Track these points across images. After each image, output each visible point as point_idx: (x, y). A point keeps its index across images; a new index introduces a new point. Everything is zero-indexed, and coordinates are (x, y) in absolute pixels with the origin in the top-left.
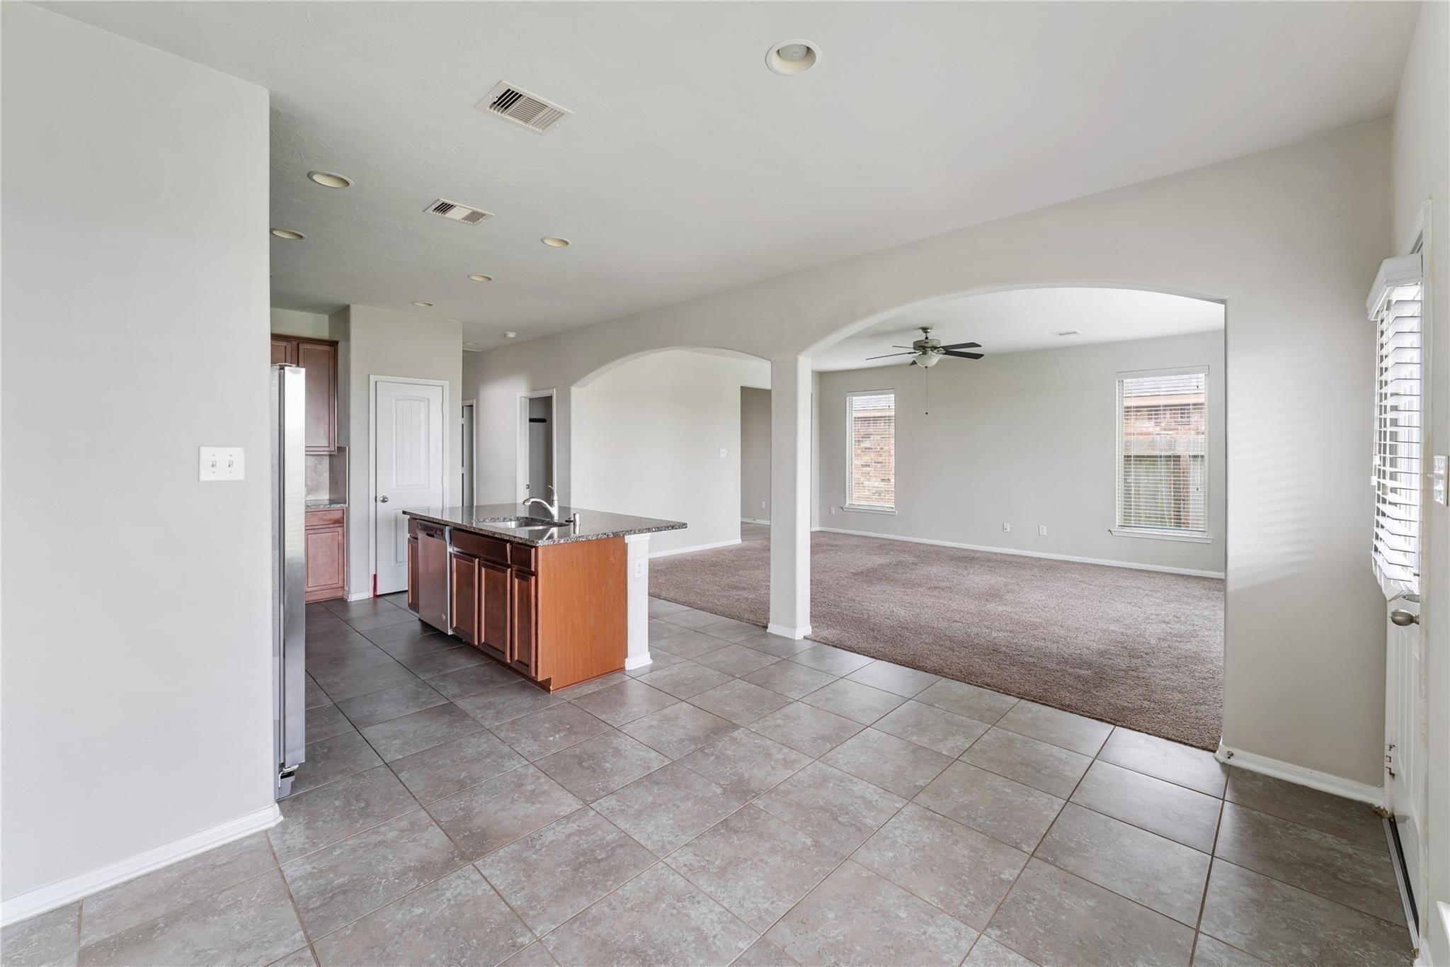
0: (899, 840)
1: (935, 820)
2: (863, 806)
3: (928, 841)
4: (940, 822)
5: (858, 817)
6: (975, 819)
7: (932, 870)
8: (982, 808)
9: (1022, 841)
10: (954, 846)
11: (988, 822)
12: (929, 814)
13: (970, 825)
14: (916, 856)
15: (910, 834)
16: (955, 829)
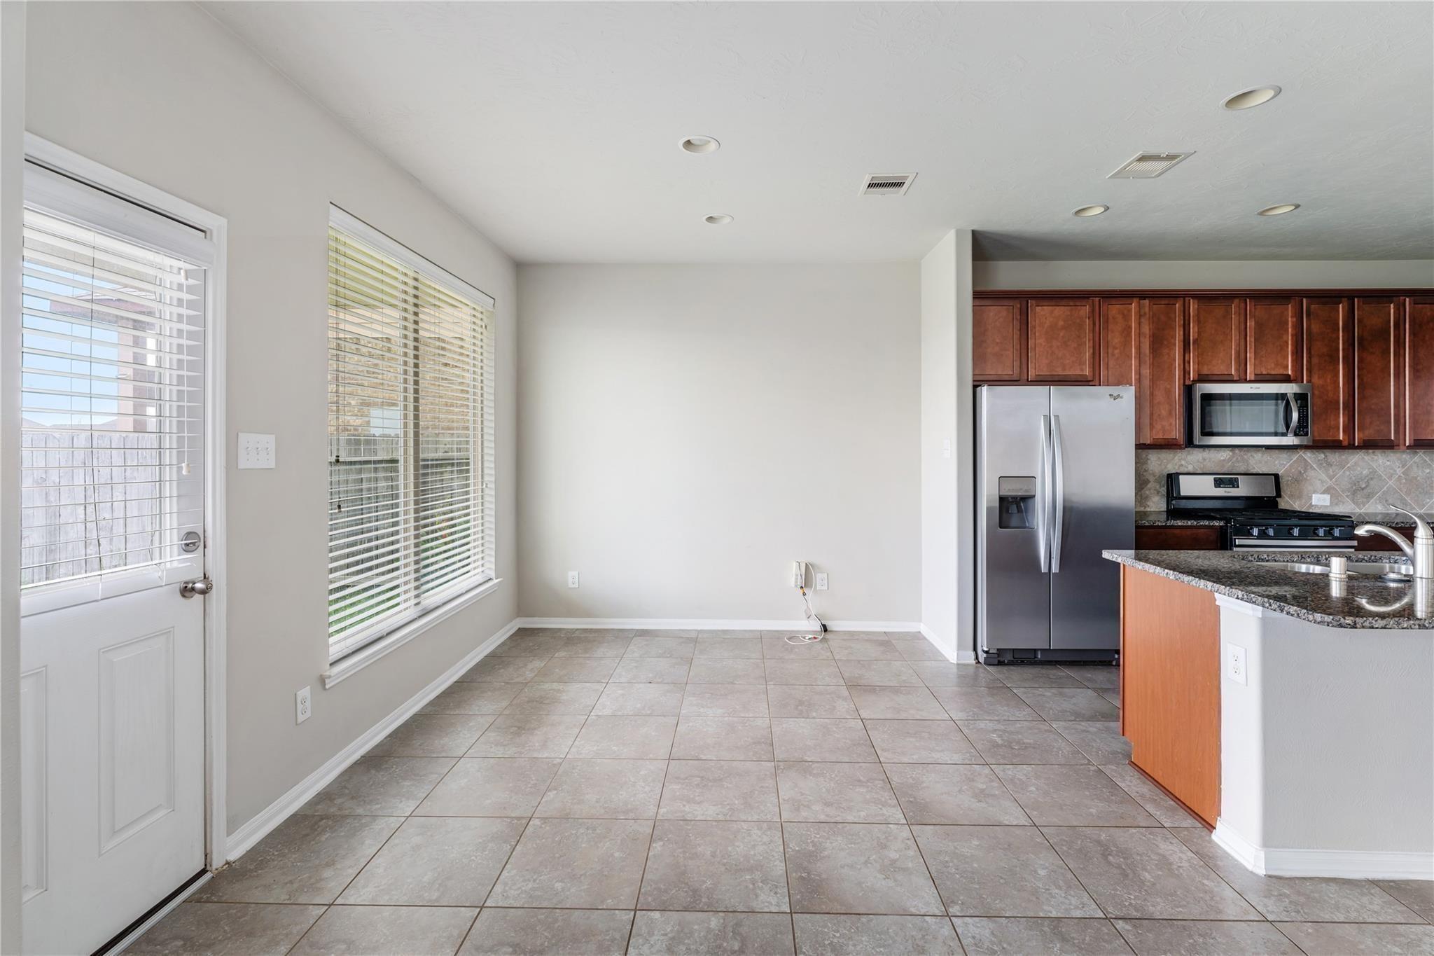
0: (643, 784)
1: (624, 812)
2: (692, 796)
3: (621, 793)
4: (618, 812)
5: (687, 786)
6: (588, 829)
7: (608, 776)
8: (584, 845)
9: (541, 827)
10: (598, 797)
11: (574, 832)
12: (631, 815)
13: (590, 821)
14: (624, 779)
15: (637, 792)
16: (602, 811)
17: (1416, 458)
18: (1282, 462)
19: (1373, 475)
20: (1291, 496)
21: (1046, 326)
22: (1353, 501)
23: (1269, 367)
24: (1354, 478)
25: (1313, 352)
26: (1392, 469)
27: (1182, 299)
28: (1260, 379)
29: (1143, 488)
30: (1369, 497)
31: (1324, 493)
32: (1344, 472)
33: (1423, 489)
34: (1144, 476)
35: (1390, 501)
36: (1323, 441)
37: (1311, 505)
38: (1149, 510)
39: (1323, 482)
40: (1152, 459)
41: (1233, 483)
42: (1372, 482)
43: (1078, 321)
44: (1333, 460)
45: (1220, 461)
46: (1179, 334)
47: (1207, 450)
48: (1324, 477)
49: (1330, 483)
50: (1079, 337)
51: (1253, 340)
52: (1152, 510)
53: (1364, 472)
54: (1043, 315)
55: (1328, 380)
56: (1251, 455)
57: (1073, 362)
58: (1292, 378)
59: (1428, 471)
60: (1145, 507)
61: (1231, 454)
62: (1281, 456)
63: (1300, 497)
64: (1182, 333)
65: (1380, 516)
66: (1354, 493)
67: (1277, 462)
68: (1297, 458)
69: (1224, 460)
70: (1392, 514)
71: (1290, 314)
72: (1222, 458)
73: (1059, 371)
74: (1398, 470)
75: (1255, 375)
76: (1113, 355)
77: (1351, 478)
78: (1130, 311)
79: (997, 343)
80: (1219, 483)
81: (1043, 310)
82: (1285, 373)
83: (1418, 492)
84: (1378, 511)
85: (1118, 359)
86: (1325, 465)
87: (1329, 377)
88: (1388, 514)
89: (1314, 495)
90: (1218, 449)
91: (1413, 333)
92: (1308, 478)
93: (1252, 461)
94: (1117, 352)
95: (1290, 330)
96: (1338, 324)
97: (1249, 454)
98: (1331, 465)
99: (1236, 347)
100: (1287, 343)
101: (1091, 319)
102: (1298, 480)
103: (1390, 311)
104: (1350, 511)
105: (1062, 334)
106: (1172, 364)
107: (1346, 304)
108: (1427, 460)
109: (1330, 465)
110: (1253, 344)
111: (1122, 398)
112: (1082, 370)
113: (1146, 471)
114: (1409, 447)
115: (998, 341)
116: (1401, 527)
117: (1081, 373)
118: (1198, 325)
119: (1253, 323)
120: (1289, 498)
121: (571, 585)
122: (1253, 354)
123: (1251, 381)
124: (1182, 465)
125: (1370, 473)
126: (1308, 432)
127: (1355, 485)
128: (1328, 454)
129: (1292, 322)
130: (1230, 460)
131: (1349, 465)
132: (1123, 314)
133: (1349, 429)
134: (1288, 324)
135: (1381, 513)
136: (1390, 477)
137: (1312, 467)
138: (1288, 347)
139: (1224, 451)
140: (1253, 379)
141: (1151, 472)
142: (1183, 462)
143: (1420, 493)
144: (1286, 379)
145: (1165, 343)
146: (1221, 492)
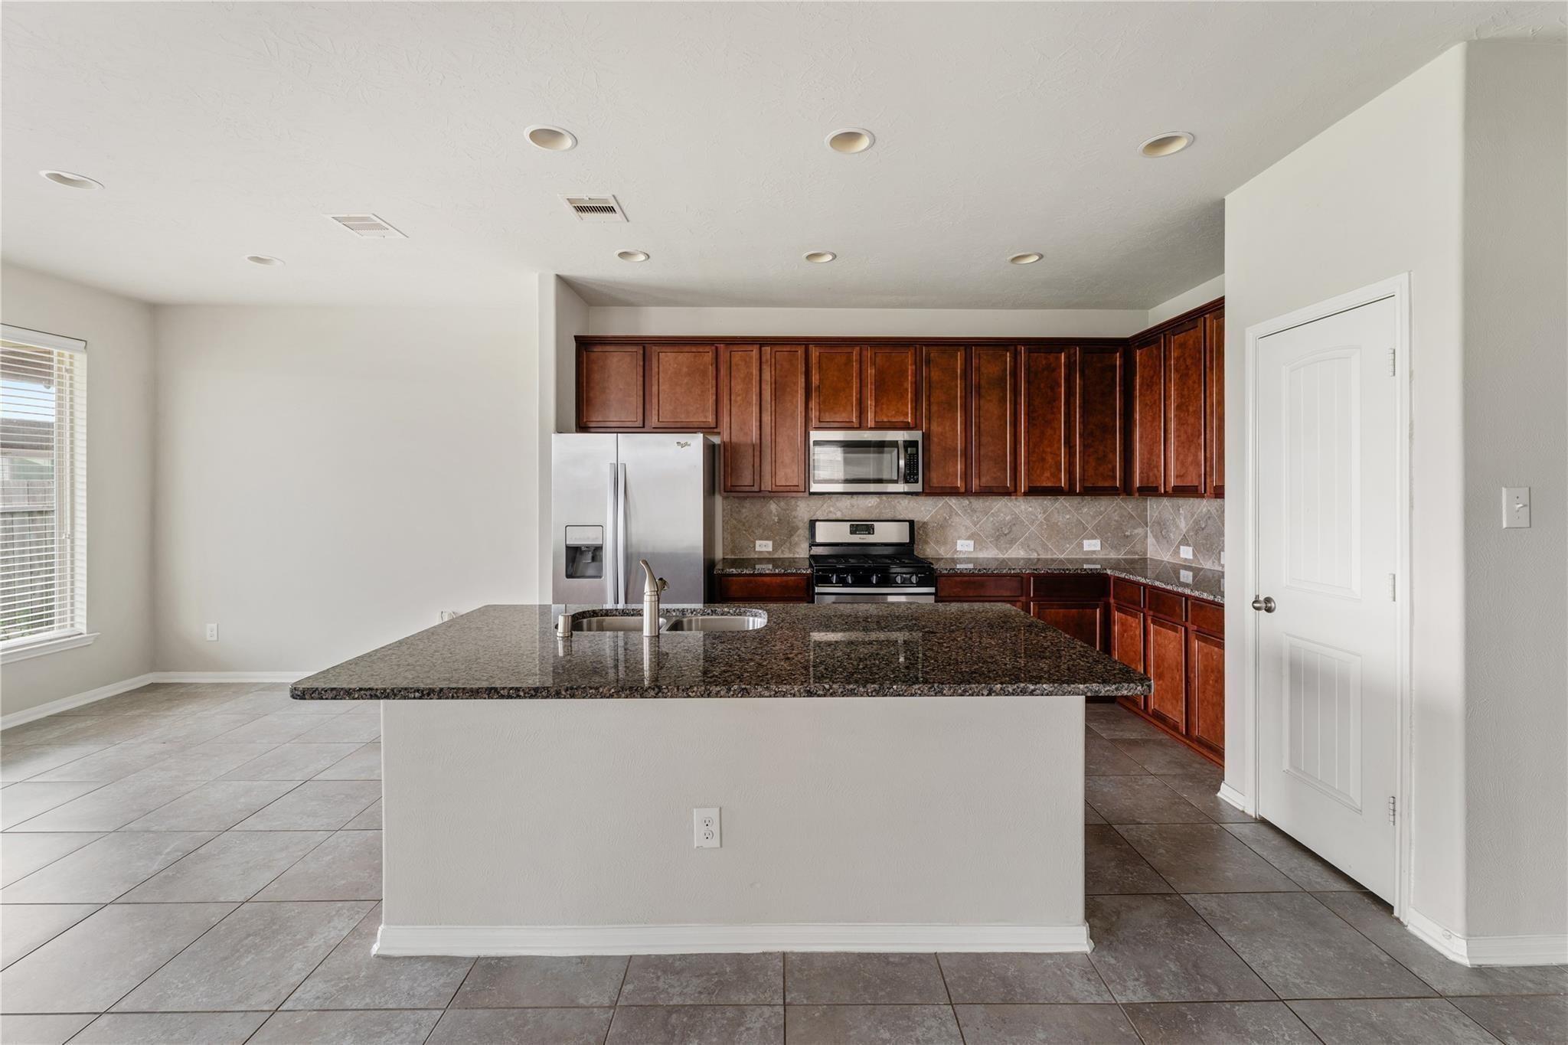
17: (1057, 505)
18: (927, 508)
19: (1016, 521)
20: (937, 542)
21: (669, 372)
22: (996, 546)
23: (890, 415)
24: (997, 524)
25: (932, 400)
26: (1034, 515)
27: (804, 346)
28: (880, 426)
29: (792, 535)
30: (1012, 542)
31: (968, 538)
32: (987, 518)
33: (1063, 535)
34: (794, 522)
35: (1032, 546)
36: (942, 487)
37: (956, 551)
38: (798, 556)
39: (967, 528)
40: (801, 506)
41: (870, 530)
42: (1014, 528)
43: (702, 367)
44: (977, 506)
45: (869, 507)
46: (801, 381)
47: (855, 496)
48: (968, 523)
49: (974, 529)
50: (702, 383)
51: (873, 387)
52: (801, 556)
53: (1007, 519)
54: (668, 361)
55: (947, 428)
56: (898, 502)
57: (697, 408)
58: (911, 426)
59: (1068, 517)
60: (794, 554)
61: (878, 500)
62: (927, 502)
63: (945, 543)
64: (803, 380)
65: (1022, 561)
66: (998, 539)
67: (922, 509)
68: (943, 505)
69: (871, 507)
70: (1034, 559)
71: (910, 362)
72: (870, 505)
73: (683, 418)
74: (1039, 517)
75: (875, 421)
76: (736, 402)
77: (994, 524)
78: (751, 358)
79: (621, 389)
80: (854, 530)
81: (667, 356)
82: (905, 420)
83: (1058, 538)
84: (1020, 557)
85: (740, 406)
86: (969, 511)
87: (948, 424)
88: (1030, 559)
89: (958, 541)
90: (866, 496)
91: (1028, 382)
92: (953, 524)
93: (899, 508)
94: (739, 398)
95: (910, 378)
96: (957, 372)
97: (896, 501)
98: (976, 511)
99: (856, 394)
100: (907, 389)
101: (714, 366)
102: (943, 526)
103: (1006, 359)
104: (994, 557)
105: (686, 381)
106: (795, 411)
107: (963, 352)
108: (1067, 505)
109: (974, 511)
110: (874, 391)
111: (689, 445)
112: (706, 417)
113: (795, 517)
114: (1026, 494)
115: (621, 387)
116: (984, 573)
117: (704, 420)
118: (819, 373)
119: (874, 371)
120: (935, 544)
121: (209, 638)
122: (874, 401)
123: (871, 429)
124: (831, 512)
125: (1013, 518)
126: (918, 479)
127: (998, 530)
128: (972, 501)
129: (912, 370)
130: (877, 506)
131: (992, 511)
132: (746, 362)
133: (966, 476)
134: (908, 372)
135: (1023, 559)
136: (1032, 523)
137: (957, 514)
138: (908, 395)
139: (872, 497)
140: (873, 426)
141: (800, 518)
142: (832, 509)
143: (1061, 538)
144: (906, 427)
145: (788, 390)
146: (857, 538)
